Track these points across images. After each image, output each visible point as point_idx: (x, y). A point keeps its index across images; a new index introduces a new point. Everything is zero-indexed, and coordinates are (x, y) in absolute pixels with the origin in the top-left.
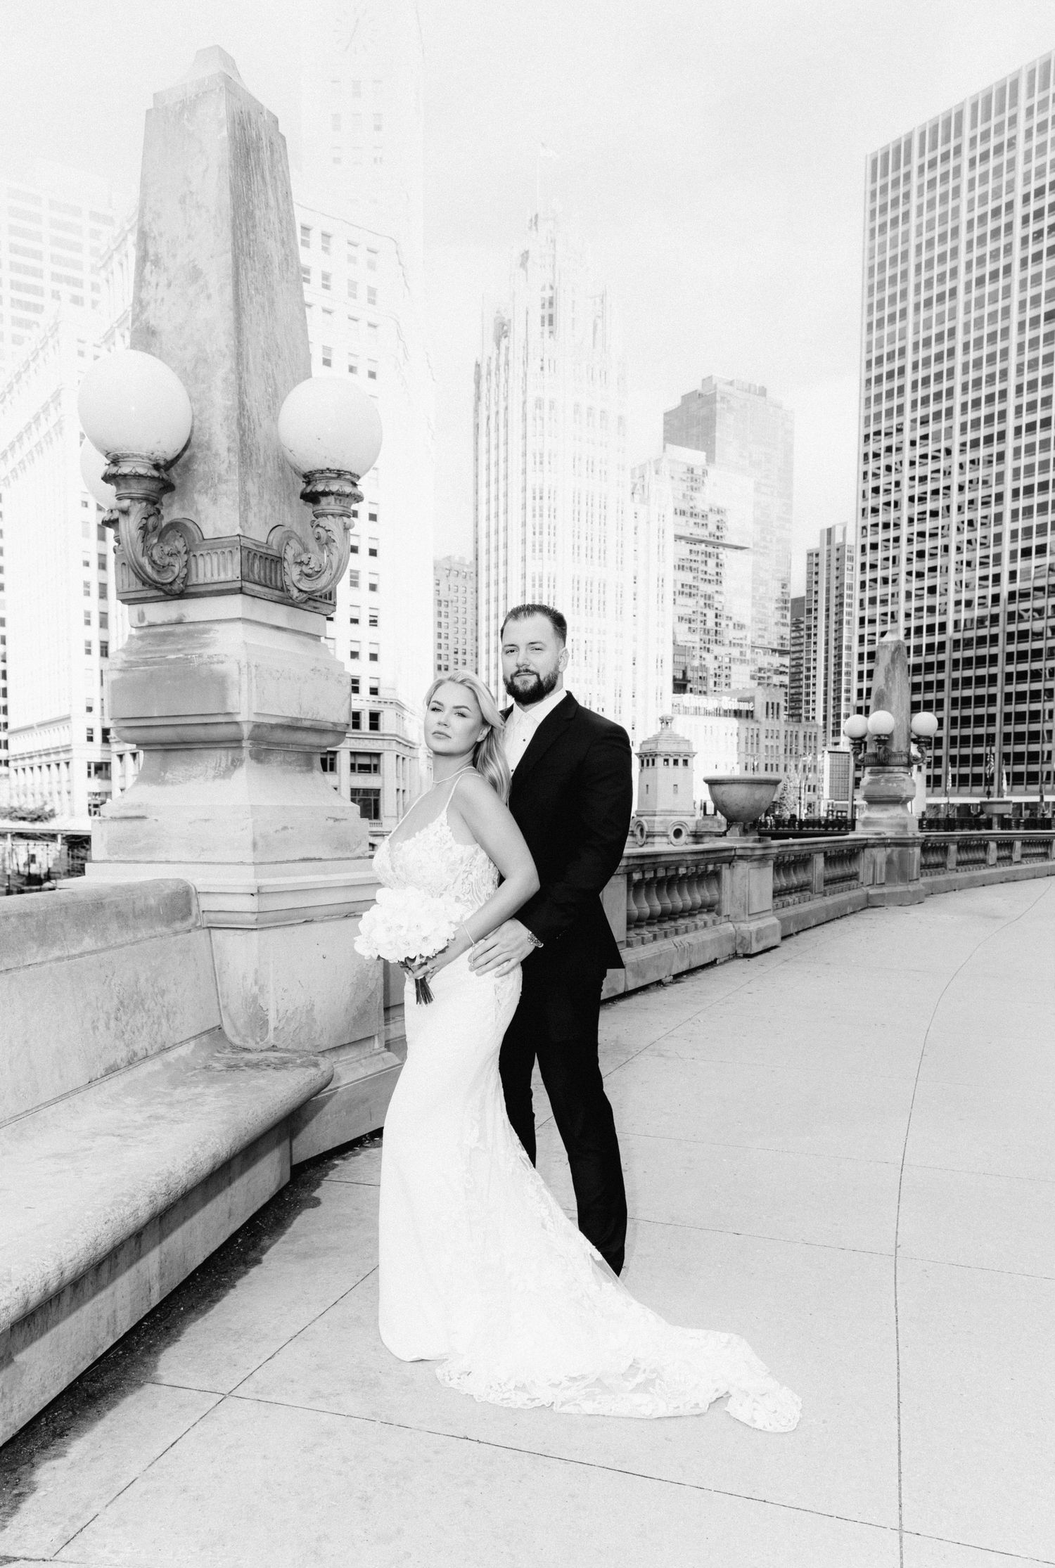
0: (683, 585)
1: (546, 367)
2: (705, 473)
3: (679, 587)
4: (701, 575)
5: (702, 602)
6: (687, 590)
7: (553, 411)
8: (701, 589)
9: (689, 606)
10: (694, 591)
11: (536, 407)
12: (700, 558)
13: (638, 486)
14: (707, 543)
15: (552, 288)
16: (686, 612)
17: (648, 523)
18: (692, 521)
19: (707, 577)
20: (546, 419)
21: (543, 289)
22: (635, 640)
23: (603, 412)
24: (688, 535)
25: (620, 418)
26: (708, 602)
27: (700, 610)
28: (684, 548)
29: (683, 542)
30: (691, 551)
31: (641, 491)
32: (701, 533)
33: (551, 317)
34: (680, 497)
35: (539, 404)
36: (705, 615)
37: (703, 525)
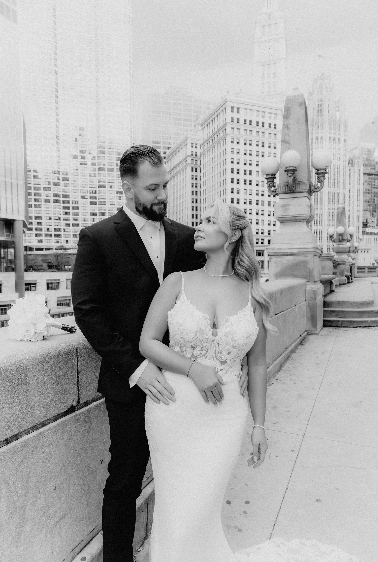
0: (366, 190)
1: (320, 127)
2: (374, 151)
3: (365, 190)
4: (373, 186)
5: (373, 195)
6: (368, 191)
7: (322, 140)
8: (373, 190)
9: (368, 197)
10: (370, 192)
11: (316, 139)
12: (373, 180)
13: (351, 161)
14: (375, 175)
15: (321, 101)
16: (368, 199)
17: (354, 172)
18: (369, 168)
19: (376, 186)
20: (319, 142)
21: (318, 102)
22: (349, 211)
23: (339, 138)
24: (368, 172)
25: (345, 139)
26: (376, 195)
27: (373, 198)
28: (367, 177)
29: (366, 175)
30: (369, 178)
31: (352, 163)
32: (373, 172)
33: (321, 110)
34: (365, 160)
35: (317, 138)
36: (374, 199)
37: (374, 169)
